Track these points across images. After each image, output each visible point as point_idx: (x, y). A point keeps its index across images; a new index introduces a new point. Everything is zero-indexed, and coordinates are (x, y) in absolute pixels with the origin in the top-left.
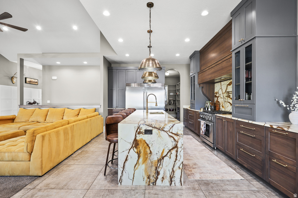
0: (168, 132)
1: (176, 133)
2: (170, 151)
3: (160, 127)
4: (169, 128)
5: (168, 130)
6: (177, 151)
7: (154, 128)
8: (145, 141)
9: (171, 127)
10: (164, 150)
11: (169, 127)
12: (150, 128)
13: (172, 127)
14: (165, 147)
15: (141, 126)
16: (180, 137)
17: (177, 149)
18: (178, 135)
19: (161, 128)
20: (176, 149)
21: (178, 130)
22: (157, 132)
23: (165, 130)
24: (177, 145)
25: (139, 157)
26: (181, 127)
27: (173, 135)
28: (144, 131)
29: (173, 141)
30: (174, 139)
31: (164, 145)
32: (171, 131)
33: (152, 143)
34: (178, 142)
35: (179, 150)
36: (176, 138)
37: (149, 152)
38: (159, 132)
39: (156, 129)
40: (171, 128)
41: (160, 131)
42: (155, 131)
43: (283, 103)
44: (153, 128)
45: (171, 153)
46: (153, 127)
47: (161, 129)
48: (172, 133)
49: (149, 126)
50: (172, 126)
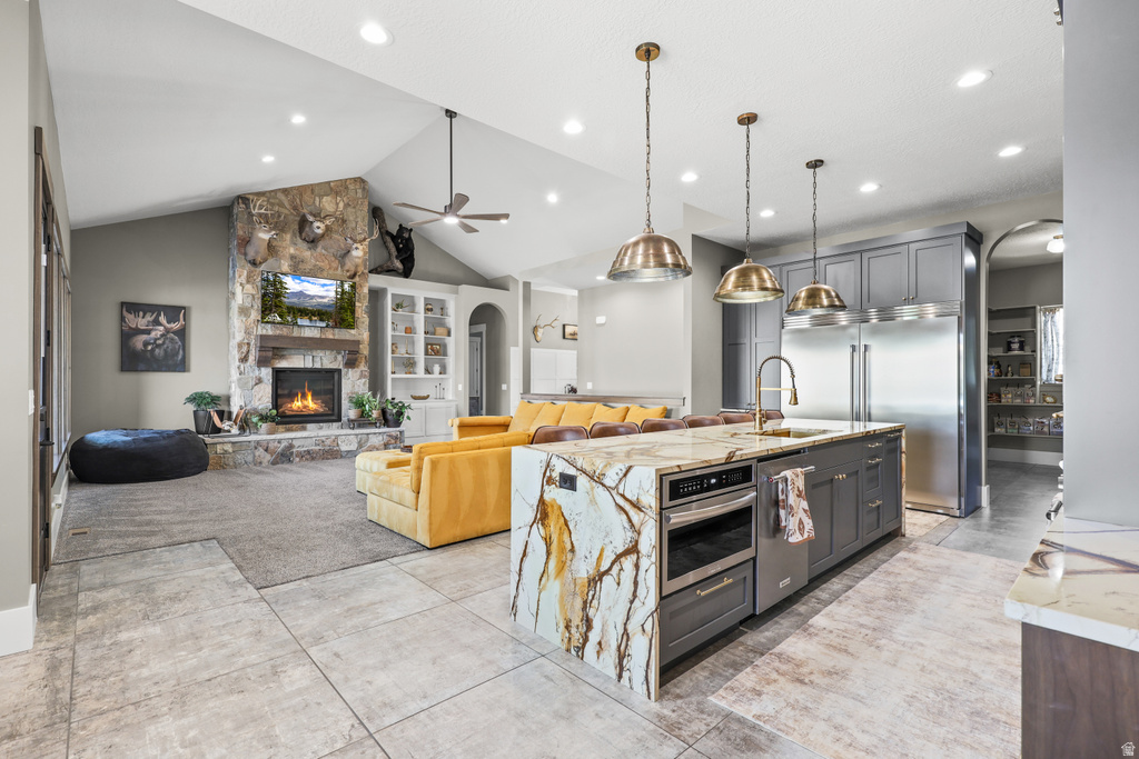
0: (614, 493)
1: (634, 499)
2: (618, 557)
3: (595, 472)
4: (617, 478)
5: (613, 485)
6: (637, 566)
7: (580, 470)
8: (560, 508)
9: (621, 475)
10: (602, 550)
11: (617, 474)
12: (572, 471)
13: (625, 475)
14: (607, 541)
15: (554, 461)
16: (648, 518)
17: (638, 558)
18: (640, 509)
19: (597, 474)
20: (634, 557)
21: (641, 492)
22: (588, 485)
23: (607, 482)
24: (637, 542)
25: (548, 553)
26: (650, 480)
27: (627, 507)
28: (558, 478)
29: (627, 525)
30: (630, 521)
31: (604, 534)
32: (621, 490)
33: (577, 518)
34: (639, 534)
35: (644, 563)
36: (636, 516)
38: (592, 488)
39: (585, 475)
40: (621, 479)
41: (594, 484)
42: (582, 481)
44: (579, 473)
45: (622, 569)
46: (578, 469)
47: (595, 478)
48: (623, 496)
49: (569, 462)
50: (624, 470)
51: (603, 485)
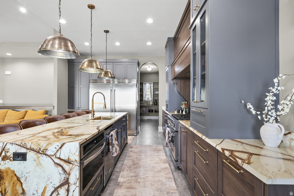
0: (53, 158)
1: (66, 158)
2: (56, 189)
3: (40, 149)
4: (55, 150)
5: (53, 154)
6: (68, 191)
7: (29, 149)
8: (13, 172)
9: (58, 148)
10: (45, 188)
11: (55, 148)
12: (23, 150)
13: (61, 148)
14: (48, 182)
15: (8, 146)
16: (74, 166)
17: (69, 186)
18: (70, 163)
19: (42, 150)
20: (66, 186)
21: (71, 154)
22: (35, 156)
23: (48, 153)
24: (68, 179)
26: (76, 149)
27: (62, 163)
28: (12, 156)
29: (62, 172)
30: (63, 169)
31: (47, 179)
32: (58, 156)
33: (26, 175)
34: (69, 174)
35: (72, 188)
36: (67, 167)
37: (20, 191)
38: (38, 158)
39: (33, 151)
40: (58, 150)
41: (40, 155)
42: (30, 155)
43: (251, 108)
44: (28, 151)
45: (59, 194)
46: (27, 149)
47: (41, 152)
48: (59, 158)
49: (21, 146)
50: (60, 146)
51: (46, 155)
